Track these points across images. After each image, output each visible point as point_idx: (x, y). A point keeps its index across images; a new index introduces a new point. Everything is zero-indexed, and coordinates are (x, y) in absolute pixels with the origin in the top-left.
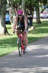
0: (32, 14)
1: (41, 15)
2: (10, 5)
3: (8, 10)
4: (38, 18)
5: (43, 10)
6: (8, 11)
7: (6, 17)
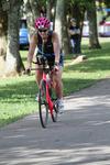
0: (79, 27)
1: (101, 29)
2: (29, 7)
3: (25, 18)
4: (94, 35)
5: (104, 19)
6: (25, 21)
7: (20, 34)
